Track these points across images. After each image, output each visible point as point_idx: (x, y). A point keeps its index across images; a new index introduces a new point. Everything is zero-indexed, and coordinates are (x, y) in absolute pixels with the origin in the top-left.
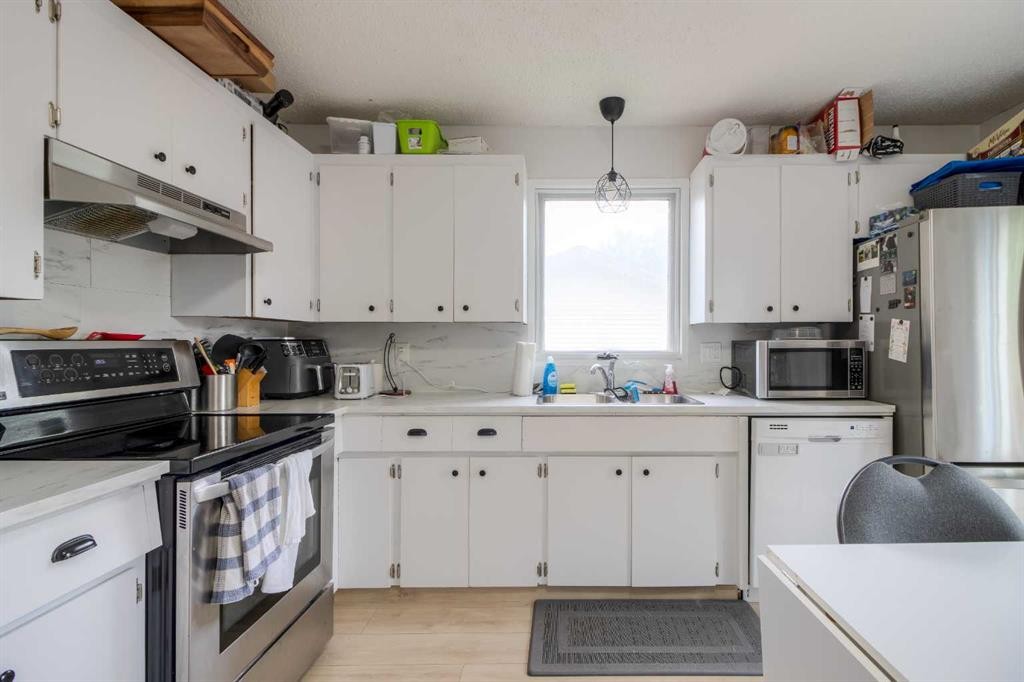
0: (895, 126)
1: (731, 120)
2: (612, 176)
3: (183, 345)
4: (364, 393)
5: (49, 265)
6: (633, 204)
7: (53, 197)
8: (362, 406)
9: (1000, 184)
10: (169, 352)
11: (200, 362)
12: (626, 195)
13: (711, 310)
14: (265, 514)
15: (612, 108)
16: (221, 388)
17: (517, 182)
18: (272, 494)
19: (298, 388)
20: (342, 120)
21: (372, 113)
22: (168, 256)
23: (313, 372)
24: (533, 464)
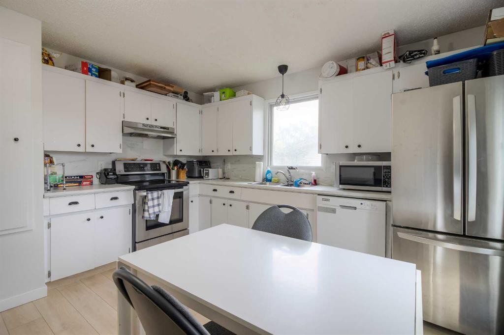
0: (434, 39)
1: (329, 62)
2: (283, 96)
3: (164, 162)
4: (210, 178)
5: (124, 146)
6: (292, 106)
7: (124, 132)
8: (210, 182)
9: (459, 69)
10: (159, 164)
11: (168, 167)
12: (288, 102)
13: (321, 148)
14: (156, 202)
15: (283, 69)
16: (174, 173)
17: (251, 104)
18: (158, 198)
19: (197, 175)
20: (207, 93)
21: (213, 90)
22: (162, 140)
23: (201, 170)
24: (245, 204)
